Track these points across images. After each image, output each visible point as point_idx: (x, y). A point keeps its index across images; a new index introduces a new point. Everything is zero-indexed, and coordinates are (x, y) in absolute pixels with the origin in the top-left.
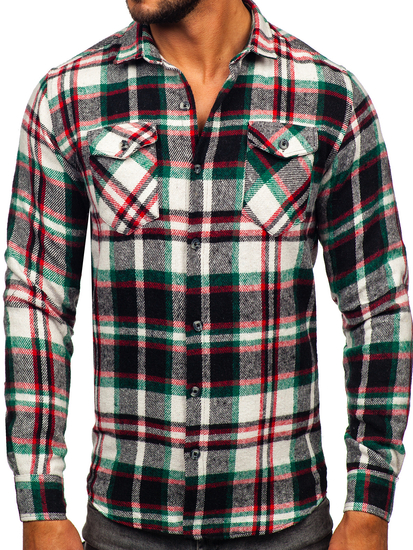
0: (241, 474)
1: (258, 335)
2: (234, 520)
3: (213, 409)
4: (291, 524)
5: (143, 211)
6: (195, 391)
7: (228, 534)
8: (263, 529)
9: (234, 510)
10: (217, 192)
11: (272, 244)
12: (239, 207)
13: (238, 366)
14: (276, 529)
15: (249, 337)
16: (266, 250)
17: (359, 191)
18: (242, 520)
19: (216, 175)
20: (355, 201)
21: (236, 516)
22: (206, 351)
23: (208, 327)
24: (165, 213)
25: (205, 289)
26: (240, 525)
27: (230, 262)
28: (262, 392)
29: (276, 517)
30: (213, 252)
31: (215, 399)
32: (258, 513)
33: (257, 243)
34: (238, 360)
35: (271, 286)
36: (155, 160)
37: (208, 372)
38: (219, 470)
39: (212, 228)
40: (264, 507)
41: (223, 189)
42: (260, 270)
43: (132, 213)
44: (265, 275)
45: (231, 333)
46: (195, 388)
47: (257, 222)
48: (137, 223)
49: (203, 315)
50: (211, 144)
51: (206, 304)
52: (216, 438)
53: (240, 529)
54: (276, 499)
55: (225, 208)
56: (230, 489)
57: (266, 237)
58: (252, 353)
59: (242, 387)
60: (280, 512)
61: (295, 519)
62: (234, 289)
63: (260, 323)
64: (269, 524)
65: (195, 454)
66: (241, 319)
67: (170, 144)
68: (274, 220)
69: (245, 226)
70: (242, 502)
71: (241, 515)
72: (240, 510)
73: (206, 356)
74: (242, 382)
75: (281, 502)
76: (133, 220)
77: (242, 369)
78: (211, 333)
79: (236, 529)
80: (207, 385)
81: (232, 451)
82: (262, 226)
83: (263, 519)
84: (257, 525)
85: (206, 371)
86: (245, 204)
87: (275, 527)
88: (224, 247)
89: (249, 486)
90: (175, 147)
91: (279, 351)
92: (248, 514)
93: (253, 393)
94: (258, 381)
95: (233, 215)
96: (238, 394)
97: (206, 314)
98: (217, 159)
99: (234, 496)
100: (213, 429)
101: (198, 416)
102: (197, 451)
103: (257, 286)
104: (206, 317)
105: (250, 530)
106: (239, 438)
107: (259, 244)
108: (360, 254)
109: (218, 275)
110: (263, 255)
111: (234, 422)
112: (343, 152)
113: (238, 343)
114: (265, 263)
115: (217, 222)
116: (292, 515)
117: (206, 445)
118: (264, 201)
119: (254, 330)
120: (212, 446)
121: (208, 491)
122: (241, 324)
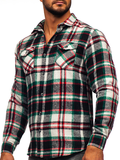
0: (53, 137)
1: (58, 97)
2: (53, 152)
3: (45, 118)
4: (69, 154)
5: (30, 67)
6: (40, 113)
7: (51, 156)
8: (60, 155)
9: (53, 149)
10: (49, 60)
11: (63, 71)
12: (54, 62)
13: (52, 106)
14: (64, 155)
15: (56, 97)
16: (61, 72)
17: (95, 60)
18: (55, 152)
19: (50, 56)
20: (94, 63)
21: (53, 151)
22: (44, 102)
23: (45, 95)
24: (35, 67)
25: (45, 85)
26: (54, 153)
27: (52, 77)
28: (59, 114)
29: (65, 152)
30: (48, 74)
31: (46, 115)
32: (59, 150)
33: (59, 71)
34: (52, 104)
35: (63, 83)
36: (34, 55)
37: (44, 108)
38: (47, 136)
39: (48, 69)
40: (61, 148)
41: (51, 59)
42: (60, 78)
43: (28, 68)
44: (61, 80)
45: (51, 96)
46: (40, 112)
47: (59, 65)
48: (29, 70)
49: (44, 92)
50: (49, 49)
51: (45, 89)
52: (45, 126)
53: (55, 155)
54: (66, 146)
55: (52, 63)
56: (51, 142)
57: (61, 69)
58: (56, 102)
59: (53, 112)
60: (66, 150)
61: (71, 153)
62: (52, 84)
63: (59, 93)
64: (63, 153)
65: (40, 131)
66: (53, 92)
67: (38, 51)
68: (63, 64)
69: (56, 67)
70: (55, 147)
71: (55, 150)
72: (54, 149)
73: (44, 103)
74: (53, 110)
75: (67, 147)
76: (28, 69)
77: (53, 106)
78: (46, 97)
79: (54, 155)
80: (44, 111)
81: (49, 130)
82: (60, 66)
83: (61, 152)
84: (59, 154)
85: (44, 107)
86: (56, 61)
87: (64, 154)
88: (50, 73)
89: (57, 142)
90: (39, 51)
91: (66, 102)
92: (57, 150)
93: (56, 113)
94: (58, 110)
95: (53, 65)
96: (52, 114)
97: (45, 91)
98: (50, 53)
99: (52, 145)
100: (44, 124)
101: (40, 120)
102: (40, 130)
103: (59, 83)
104: (44, 93)
105: (57, 155)
106: (51, 126)
107: (60, 71)
108: (95, 75)
109: (49, 81)
110: (61, 74)
111: (50, 121)
112: (88, 50)
113: (52, 99)
114: (61, 76)
115: (49, 67)
116: (70, 152)
117: (42, 128)
118: (60, 60)
119: (57, 95)
120: (44, 129)
121: (44, 142)
122: (53, 93)
